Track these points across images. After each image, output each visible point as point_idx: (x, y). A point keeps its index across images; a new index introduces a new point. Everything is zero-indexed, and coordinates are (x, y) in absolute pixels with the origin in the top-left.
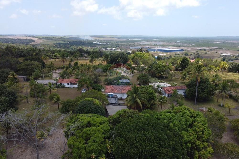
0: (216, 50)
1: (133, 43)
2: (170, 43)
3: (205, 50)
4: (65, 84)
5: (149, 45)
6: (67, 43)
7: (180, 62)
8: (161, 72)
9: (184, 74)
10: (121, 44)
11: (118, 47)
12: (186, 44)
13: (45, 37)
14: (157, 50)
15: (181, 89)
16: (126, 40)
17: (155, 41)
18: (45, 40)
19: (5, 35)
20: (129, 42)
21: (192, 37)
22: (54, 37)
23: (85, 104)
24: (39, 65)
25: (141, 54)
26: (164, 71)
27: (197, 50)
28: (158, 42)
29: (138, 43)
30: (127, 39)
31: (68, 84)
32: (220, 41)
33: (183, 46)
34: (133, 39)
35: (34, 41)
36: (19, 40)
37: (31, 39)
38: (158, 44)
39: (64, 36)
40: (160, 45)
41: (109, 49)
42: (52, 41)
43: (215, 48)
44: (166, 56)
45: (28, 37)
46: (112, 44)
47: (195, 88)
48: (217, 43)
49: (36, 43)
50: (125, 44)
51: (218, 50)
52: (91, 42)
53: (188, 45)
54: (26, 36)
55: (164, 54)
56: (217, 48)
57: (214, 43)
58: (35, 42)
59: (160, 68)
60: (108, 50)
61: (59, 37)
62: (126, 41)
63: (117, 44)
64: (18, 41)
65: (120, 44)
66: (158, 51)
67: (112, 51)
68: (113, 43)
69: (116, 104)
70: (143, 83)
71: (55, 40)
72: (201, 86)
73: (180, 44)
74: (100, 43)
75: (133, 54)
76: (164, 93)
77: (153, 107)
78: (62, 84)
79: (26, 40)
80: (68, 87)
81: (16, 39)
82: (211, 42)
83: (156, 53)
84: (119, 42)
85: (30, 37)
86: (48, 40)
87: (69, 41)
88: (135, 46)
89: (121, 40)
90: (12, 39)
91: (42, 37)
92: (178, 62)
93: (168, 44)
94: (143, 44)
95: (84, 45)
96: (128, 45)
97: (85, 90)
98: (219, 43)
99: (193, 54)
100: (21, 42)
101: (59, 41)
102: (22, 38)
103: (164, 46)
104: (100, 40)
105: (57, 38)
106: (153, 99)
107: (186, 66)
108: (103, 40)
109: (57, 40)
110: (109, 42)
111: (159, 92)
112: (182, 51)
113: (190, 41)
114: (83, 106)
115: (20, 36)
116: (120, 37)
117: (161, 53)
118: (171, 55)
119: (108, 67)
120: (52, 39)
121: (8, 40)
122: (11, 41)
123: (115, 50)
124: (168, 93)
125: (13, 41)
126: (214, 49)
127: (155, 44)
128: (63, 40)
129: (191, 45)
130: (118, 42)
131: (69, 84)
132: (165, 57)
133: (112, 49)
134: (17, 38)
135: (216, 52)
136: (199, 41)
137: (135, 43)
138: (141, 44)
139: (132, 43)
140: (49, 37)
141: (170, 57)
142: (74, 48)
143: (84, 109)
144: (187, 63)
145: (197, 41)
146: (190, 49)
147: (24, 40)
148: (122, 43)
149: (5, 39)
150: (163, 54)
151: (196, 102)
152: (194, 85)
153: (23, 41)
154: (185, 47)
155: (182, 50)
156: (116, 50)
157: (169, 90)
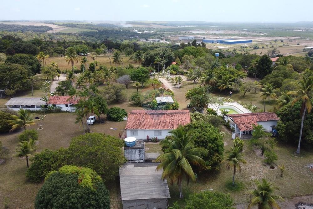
0: (298, 41)
1: (184, 32)
2: (234, 31)
3: (282, 41)
4: (61, 106)
5: (205, 34)
6: (95, 32)
7: (257, 64)
8: (228, 83)
9: (268, 88)
10: (168, 33)
11: (163, 37)
12: (255, 32)
13: (66, 23)
14: (216, 42)
15: (267, 121)
16: (174, 27)
17: (213, 29)
18: (67, 28)
19: (15, 21)
20: (178, 31)
21: (263, 23)
22: (78, 23)
23: (56, 188)
24: (25, 71)
25: (195, 49)
26: (233, 81)
27: (271, 41)
28: (217, 30)
29: (190, 31)
30: (176, 26)
31: (67, 106)
32: (302, 28)
33: (252, 36)
34: (184, 27)
35: (51, 29)
36: (32, 27)
37: (48, 27)
38: (217, 32)
39: (92, 23)
40: (220, 35)
41: (151, 40)
42: (75, 28)
43: (297, 39)
44: (228, 49)
45: (44, 23)
46: (155, 32)
47: (297, 123)
48: (299, 31)
49: (54, 32)
50: (172, 32)
51: (300, 41)
52: (127, 30)
53: (258, 34)
54: (42, 22)
55: (226, 47)
56: (298, 39)
57: (294, 31)
58: (53, 30)
59: (225, 75)
60: (149, 41)
61: (85, 24)
62: (173, 29)
63: (162, 33)
64: (31, 29)
65: (166, 32)
66: (218, 43)
67: (155, 42)
68: (157, 32)
69: (142, 161)
70: (197, 106)
71: (79, 28)
72: (310, 120)
73: (247, 33)
74: (139, 31)
75: (182, 50)
76: (235, 128)
77: (217, 168)
78: (57, 106)
79: (42, 27)
80: (67, 112)
81: (28, 27)
82: (290, 30)
83: (214, 46)
84: (165, 31)
85: (47, 23)
86: (70, 27)
87: (97, 29)
88: (185, 36)
89: (168, 27)
90: (23, 26)
91: (62, 24)
92: (254, 62)
93: (231, 33)
94: (196, 33)
95: (117, 34)
96: (176, 34)
97: (92, 119)
98: (301, 32)
99: (266, 46)
100: (35, 30)
101: (85, 29)
102: (36, 25)
103: (226, 35)
104: (139, 28)
105: (82, 25)
106: (217, 151)
107: (267, 70)
108: (144, 28)
109: (82, 28)
110: (152, 31)
111: (225, 124)
112: (250, 43)
113: (260, 28)
114: (50, 192)
115: (34, 22)
116: (167, 23)
117: (222, 46)
118: (236, 49)
119: (140, 72)
120: (75, 27)
121: (18, 27)
122: (21, 28)
123: (159, 41)
124: (244, 129)
125: (24, 29)
126: (295, 40)
127: (213, 33)
128: (90, 27)
129: (263, 33)
130: (163, 30)
131: (69, 105)
132: (227, 51)
133: (154, 40)
134: (29, 25)
135: (298, 44)
136: (273, 29)
137: (186, 31)
138: (194, 32)
139: (182, 32)
140: (71, 23)
141: (234, 51)
142: (104, 38)
143: (52, 201)
144: (268, 65)
145: (271, 29)
146: (261, 39)
147: (39, 27)
148: (168, 31)
149: (14, 26)
150: (224, 47)
151: (298, 150)
152: (295, 116)
153: (37, 28)
154: (254, 37)
155: (251, 41)
156: (161, 41)
157: (245, 122)
